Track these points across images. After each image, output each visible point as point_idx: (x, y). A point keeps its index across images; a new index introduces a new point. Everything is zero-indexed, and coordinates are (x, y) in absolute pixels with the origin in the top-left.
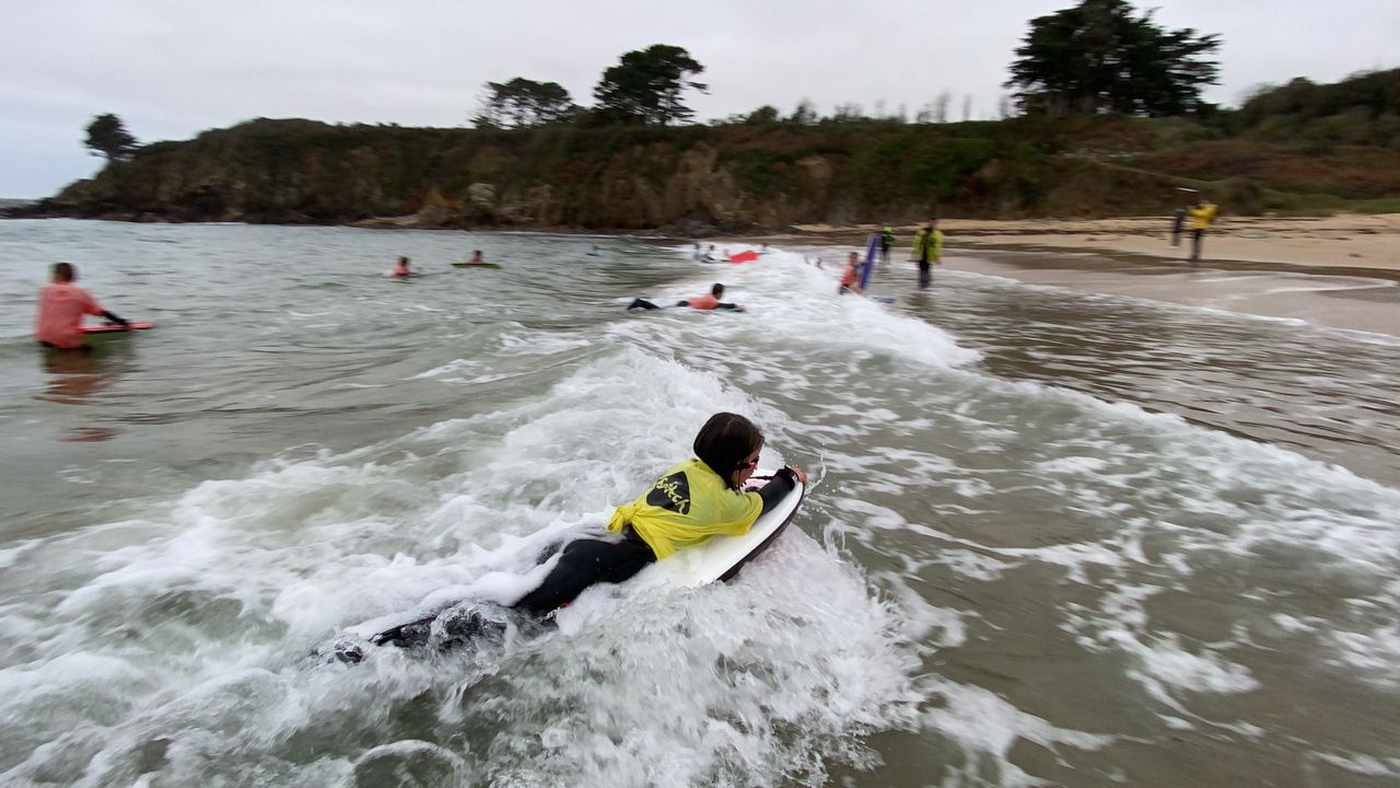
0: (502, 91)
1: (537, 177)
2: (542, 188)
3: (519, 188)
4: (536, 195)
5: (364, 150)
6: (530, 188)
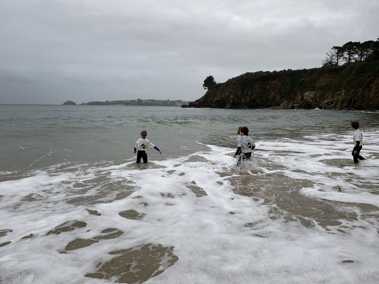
0: (340, 50)
1: (341, 86)
2: (342, 91)
3: (332, 92)
4: (339, 94)
5: (276, 81)
6: (337, 92)
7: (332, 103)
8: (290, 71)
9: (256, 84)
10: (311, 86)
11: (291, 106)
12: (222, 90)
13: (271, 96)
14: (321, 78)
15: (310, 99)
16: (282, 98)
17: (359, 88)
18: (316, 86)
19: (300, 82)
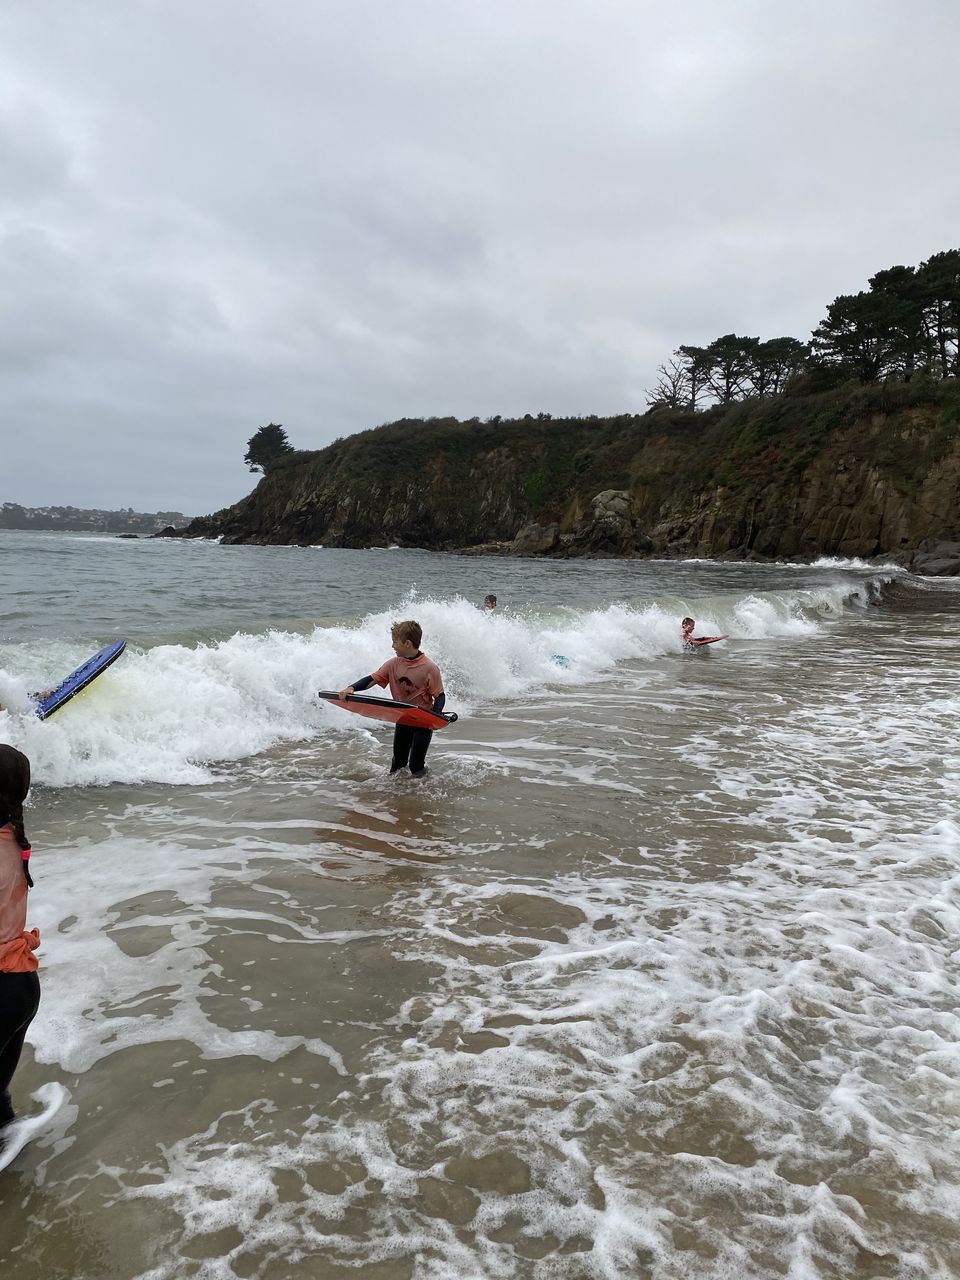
1: (711, 476)
2: (714, 494)
3: (683, 495)
4: (706, 504)
5: (499, 452)
6: (699, 494)
7: (683, 532)
8: (544, 419)
9: (433, 459)
10: (614, 476)
11: (550, 540)
12: (313, 475)
13: (484, 503)
14: (646, 448)
15: (613, 516)
16: (519, 512)
17: (769, 482)
18: (629, 476)
19: (578, 460)
